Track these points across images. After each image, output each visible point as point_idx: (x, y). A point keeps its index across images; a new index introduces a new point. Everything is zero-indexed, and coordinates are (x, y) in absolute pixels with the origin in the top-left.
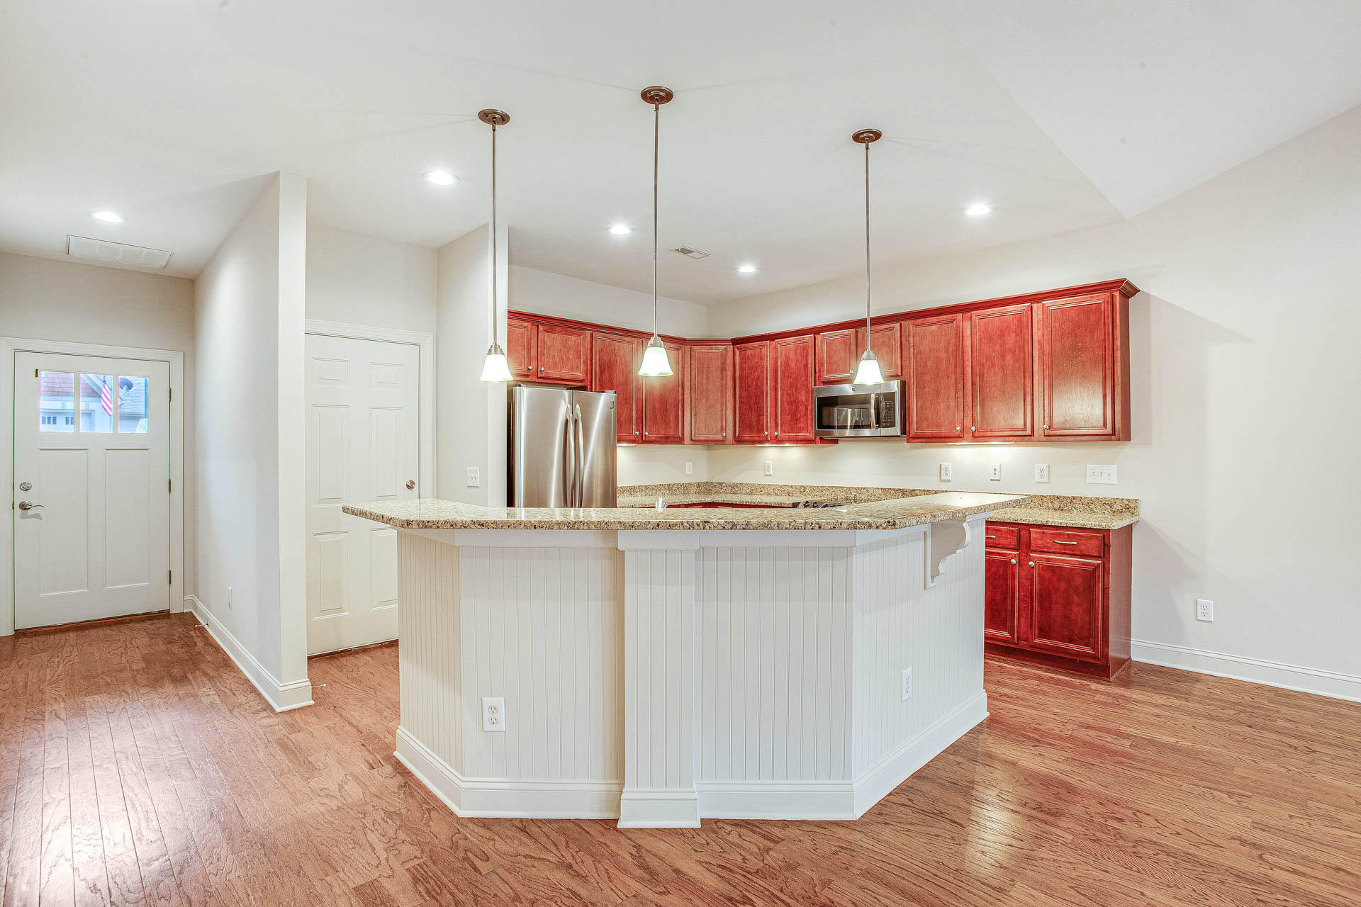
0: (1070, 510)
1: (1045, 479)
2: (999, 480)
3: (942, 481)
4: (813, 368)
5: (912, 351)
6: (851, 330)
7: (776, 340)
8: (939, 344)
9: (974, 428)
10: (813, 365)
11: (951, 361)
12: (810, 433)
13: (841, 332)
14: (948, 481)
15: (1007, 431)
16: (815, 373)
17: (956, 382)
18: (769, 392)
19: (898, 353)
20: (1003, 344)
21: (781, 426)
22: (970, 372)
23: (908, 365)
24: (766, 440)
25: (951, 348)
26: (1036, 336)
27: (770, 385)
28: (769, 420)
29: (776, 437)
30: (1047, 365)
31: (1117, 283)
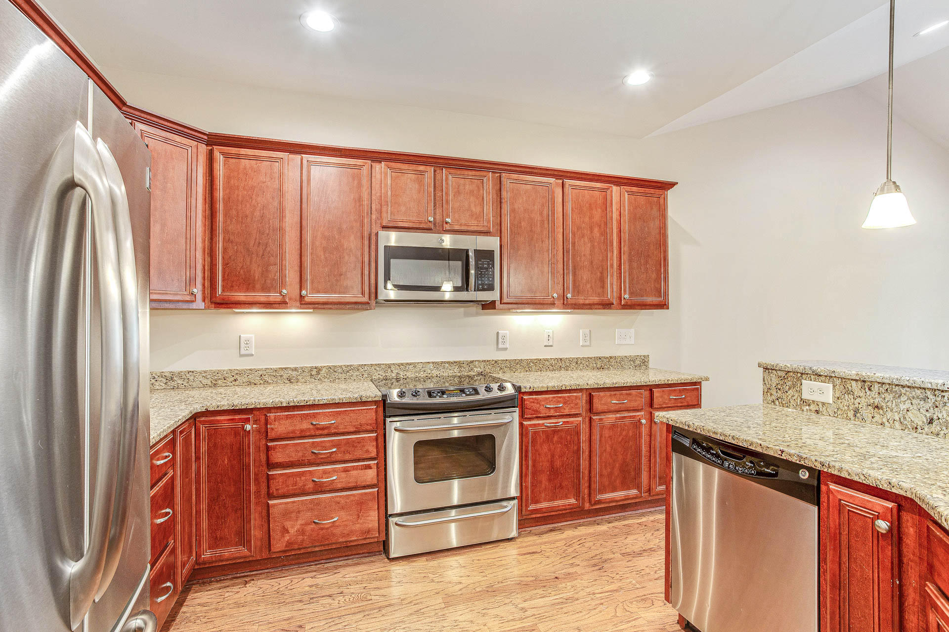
0: (609, 369)
1: (588, 343)
2: (552, 346)
3: (498, 349)
4: (369, 206)
5: (506, 208)
6: (428, 167)
7: (303, 155)
8: (534, 205)
9: (569, 296)
10: (370, 202)
11: (546, 225)
12: (363, 293)
13: (414, 167)
14: (506, 349)
15: (595, 299)
16: (371, 213)
17: (550, 248)
18: (287, 229)
19: (490, 207)
20: (591, 217)
21: (312, 282)
22: (561, 240)
23: (499, 222)
24: (283, 304)
25: (545, 213)
26: (615, 215)
27: (291, 220)
28: (287, 271)
29: (302, 297)
30: (625, 241)
31: (672, 185)
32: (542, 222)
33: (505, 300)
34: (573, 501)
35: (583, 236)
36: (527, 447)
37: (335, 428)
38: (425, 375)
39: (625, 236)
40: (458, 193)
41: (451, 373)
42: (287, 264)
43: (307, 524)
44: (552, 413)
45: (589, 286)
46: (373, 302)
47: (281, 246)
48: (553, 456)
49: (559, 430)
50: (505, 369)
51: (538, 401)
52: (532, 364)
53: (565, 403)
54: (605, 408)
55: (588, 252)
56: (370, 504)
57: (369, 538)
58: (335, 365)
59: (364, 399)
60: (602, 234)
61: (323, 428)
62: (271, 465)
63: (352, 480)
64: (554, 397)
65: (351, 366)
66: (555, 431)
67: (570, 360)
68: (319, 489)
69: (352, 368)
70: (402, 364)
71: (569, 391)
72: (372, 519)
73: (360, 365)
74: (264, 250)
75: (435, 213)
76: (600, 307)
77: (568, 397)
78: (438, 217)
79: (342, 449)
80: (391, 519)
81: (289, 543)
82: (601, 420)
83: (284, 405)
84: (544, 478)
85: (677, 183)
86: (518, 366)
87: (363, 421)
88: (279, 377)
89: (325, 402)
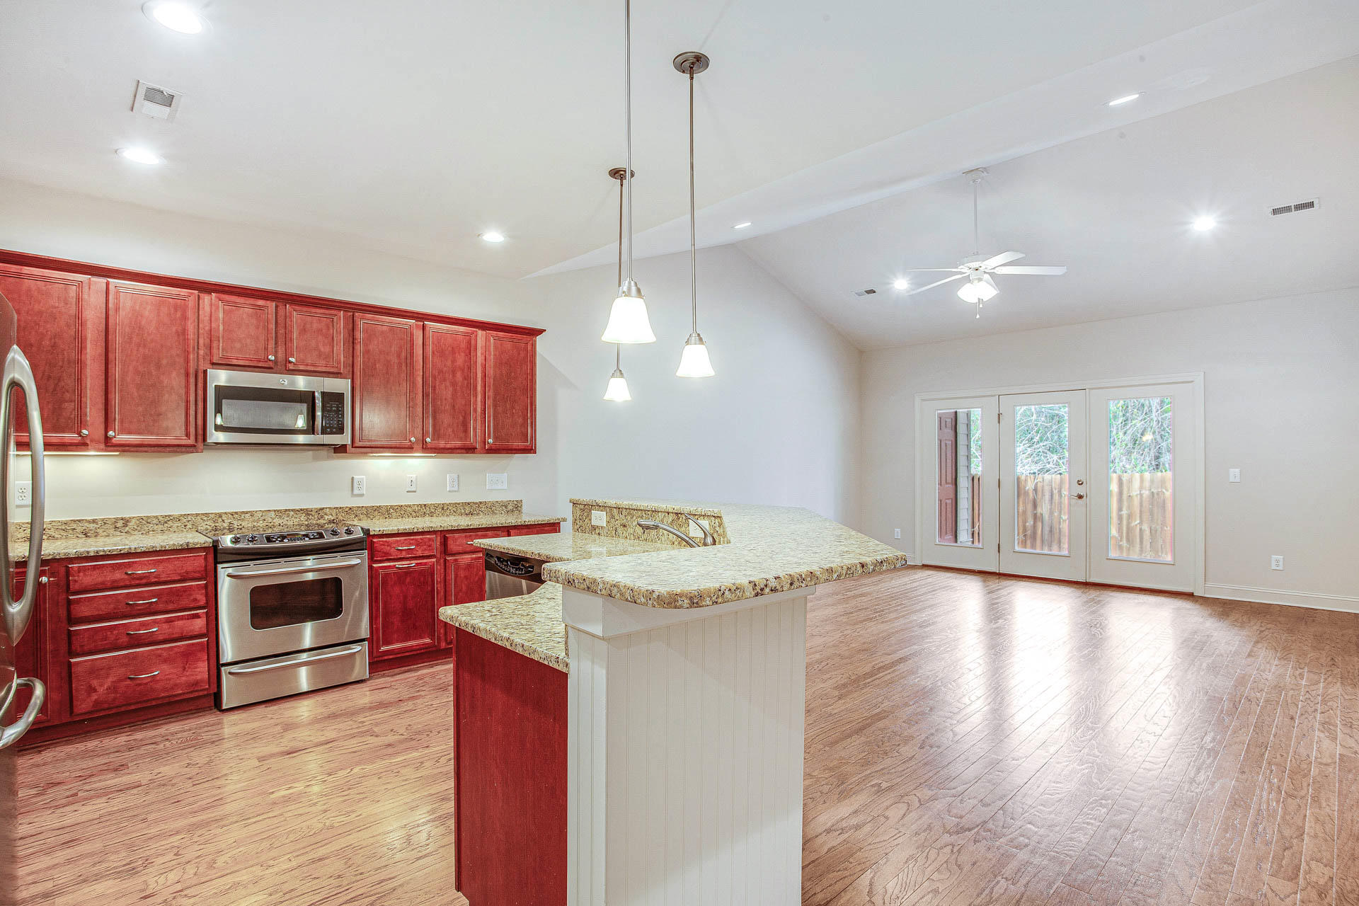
0: (478, 514)
1: (456, 489)
2: (415, 492)
3: (353, 495)
4: (196, 341)
5: (359, 348)
6: (268, 302)
7: (109, 280)
8: (391, 347)
9: (428, 440)
10: (196, 336)
11: (404, 368)
12: (188, 435)
13: (251, 301)
14: (362, 495)
15: (458, 443)
16: (198, 348)
17: (408, 391)
18: (88, 362)
19: (340, 347)
20: (454, 361)
21: (122, 422)
22: (421, 383)
23: (351, 363)
24: (82, 445)
25: (403, 354)
26: (480, 359)
27: (92, 351)
28: (88, 410)
29: (107, 439)
30: (489, 386)
31: (541, 332)
32: (400, 364)
33: (358, 443)
34: (428, 640)
35: (445, 380)
36: (377, 589)
37: (155, 577)
38: (265, 524)
39: (490, 381)
40: (303, 331)
41: (296, 521)
42: (88, 402)
43: (120, 681)
44: (404, 555)
45: (450, 430)
46: (200, 445)
47: (80, 380)
48: (405, 597)
49: (412, 571)
50: (362, 516)
51: (389, 544)
52: (392, 511)
53: (417, 545)
54: (460, 549)
55: (449, 396)
56: (199, 655)
57: (196, 691)
58: (149, 515)
59: (191, 546)
60: (465, 378)
61: (141, 577)
62: (72, 620)
63: (177, 630)
64: (405, 540)
65: (169, 516)
66: (407, 572)
67: (436, 506)
68: (136, 642)
69: (171, 518)
70: (236, 513)
71: (423, 533)
72: (201, 670)
73: (181, 515)
74: (56, 385)
75: (276, 352)
76: (462, 451)
77: (421, 539)
78: (281, 355)
79: (164, 599)
80: (223, 669)
81: (96, 702)
82: (456, 560)
83: (92, 554)
84: (396, 620)
85: (545, 330)
86: (377, 512)
87: (190, 569)
88: (71, 532)
89: (143, 549)
